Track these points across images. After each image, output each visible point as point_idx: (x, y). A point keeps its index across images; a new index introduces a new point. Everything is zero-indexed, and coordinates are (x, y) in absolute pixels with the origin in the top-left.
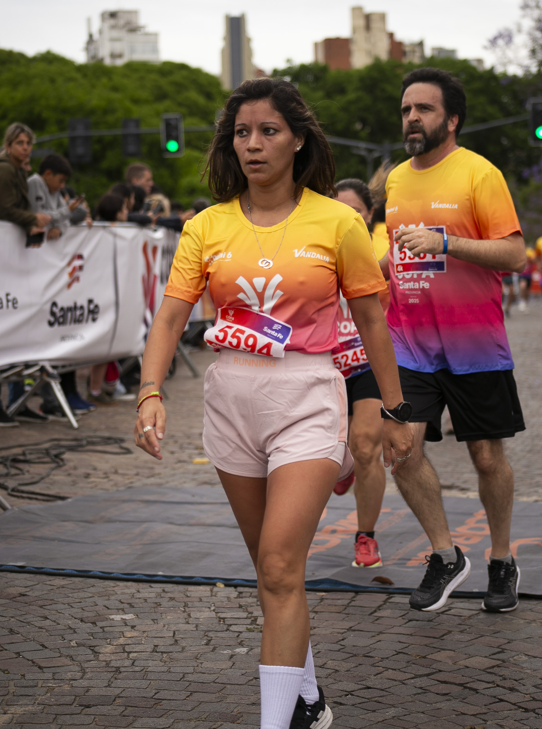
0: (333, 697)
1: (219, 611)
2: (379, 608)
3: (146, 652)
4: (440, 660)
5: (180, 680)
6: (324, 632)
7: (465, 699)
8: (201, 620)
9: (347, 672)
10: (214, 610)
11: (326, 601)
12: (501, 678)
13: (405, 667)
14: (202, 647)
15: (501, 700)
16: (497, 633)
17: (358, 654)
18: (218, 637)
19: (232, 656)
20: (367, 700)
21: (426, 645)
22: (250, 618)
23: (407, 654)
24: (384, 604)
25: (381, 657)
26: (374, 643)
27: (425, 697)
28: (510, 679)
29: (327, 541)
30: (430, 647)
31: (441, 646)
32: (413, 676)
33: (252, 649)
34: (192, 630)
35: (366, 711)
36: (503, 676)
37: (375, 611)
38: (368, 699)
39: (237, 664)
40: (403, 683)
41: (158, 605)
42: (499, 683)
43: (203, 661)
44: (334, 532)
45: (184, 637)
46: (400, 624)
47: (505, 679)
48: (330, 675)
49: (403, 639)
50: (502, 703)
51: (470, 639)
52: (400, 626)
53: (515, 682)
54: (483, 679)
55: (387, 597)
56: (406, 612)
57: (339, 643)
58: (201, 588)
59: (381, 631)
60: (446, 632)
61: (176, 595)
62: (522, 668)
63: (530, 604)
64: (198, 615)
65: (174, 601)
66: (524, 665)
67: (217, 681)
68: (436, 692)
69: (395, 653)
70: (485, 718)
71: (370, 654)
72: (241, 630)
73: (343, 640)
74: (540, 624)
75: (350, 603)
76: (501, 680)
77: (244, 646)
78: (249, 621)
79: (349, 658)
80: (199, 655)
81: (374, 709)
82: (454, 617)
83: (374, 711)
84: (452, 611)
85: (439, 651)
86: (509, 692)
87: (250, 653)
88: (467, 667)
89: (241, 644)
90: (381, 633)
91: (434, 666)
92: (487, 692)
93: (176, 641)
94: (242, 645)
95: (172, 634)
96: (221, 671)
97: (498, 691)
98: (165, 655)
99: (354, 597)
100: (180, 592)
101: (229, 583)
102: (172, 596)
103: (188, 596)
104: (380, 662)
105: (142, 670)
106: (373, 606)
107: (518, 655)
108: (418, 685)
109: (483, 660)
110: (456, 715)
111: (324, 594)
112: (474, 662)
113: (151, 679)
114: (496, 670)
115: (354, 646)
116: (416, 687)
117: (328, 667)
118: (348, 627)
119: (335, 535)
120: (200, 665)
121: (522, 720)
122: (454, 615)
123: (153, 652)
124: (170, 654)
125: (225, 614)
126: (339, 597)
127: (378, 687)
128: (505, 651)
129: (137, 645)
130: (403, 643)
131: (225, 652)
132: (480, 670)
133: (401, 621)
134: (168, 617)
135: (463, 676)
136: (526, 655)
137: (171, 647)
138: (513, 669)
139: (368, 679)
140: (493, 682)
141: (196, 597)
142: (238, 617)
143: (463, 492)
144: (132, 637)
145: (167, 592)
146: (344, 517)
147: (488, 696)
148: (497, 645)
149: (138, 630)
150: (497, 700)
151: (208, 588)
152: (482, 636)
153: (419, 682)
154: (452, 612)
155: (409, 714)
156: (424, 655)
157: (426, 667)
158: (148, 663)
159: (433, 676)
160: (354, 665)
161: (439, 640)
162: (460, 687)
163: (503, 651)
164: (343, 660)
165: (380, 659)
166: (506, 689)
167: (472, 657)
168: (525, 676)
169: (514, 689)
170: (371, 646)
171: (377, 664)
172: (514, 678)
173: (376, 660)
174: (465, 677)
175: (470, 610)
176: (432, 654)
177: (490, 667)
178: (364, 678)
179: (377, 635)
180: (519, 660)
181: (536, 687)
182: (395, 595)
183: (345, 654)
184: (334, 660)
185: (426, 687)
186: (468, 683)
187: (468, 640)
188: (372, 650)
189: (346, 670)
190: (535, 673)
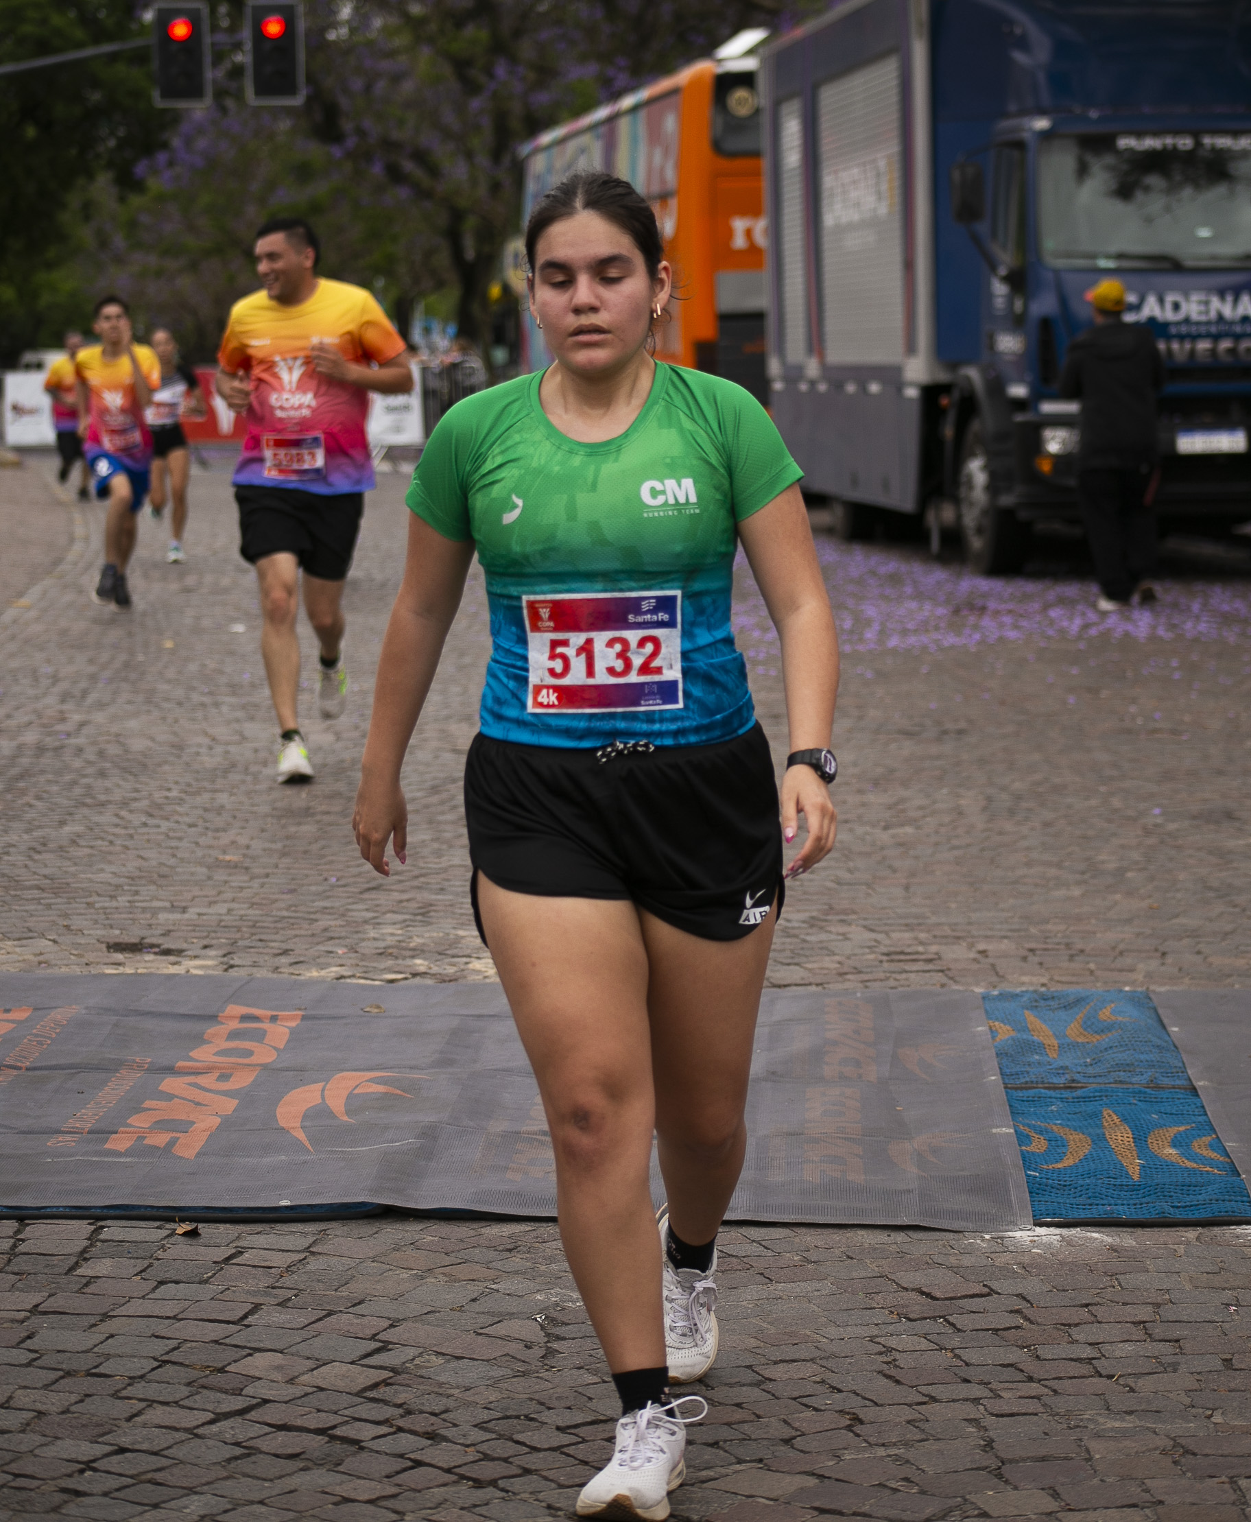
0: (54, 1479)
2: (83, 1256)
4: (257, 1374)
7: (339, 1464)
9: (64, 1416)
12: (401, 1411)
13: (188, 1397)
15: (418, 1464)
16: (359, 1303)
17: (74, 1371)
20: (130, 1481)
21: (216, 1342)
23: (181, 1364)
24: (91, 1245)
25: (128, 1374)
26: (102, 1343)
27: (252, 1466)
28: (421, 1412)
30: (226, 1345)
31: (249, 1341)
32: (211, 1416)
35: (140, 1509)
36: (405, 1406)
37: (76, 1265)
38: (132, 1477)
40: (197, 1436)
42: (401, 1423)
46: (141, 1293)
47: (409, 1412)
48: (28, 1424)
49: (161, 1328)
50: (422, 1470)
51: (306, 1322)
52: (143, 1297)
53: (433, 1419)
54: (364, 1416)
55: (93, 1227)
56: (146, 1263)
57: (23, 1345)
59: (104, 1311)
60: (250, 1306)
62: (440, 1385)
63: (407, 1231)
66: (441, 1379)
68: (272, 1452)
69: (156, 1364)
70: (400, 1508)
71: (101, 1370)
73: (29, 1337)
74: (445, 1279)
75: (15, 1246)
76: (402, 1416)
79: (57, 1381)
81: (155, 1501)
82: (253, 1270)
83: (156, 1506)
84: (246, 1255)
85: (250, 1355)
86: (429, 1442)
88: (321, 1389)
90: (106, 1317)
91: (249, 1390)
92: (381, 1445)
97: (405, 1442)
99: (18, 1232)
104: (129, 1388)
106: (68, 1251)
107: (421, 1354)
108: (228, 1436)
109: (350, 1370)
110: (335, 1504)
112: (329, 1375)
114: (384, 1392)
115: (59, 1351)
116: (226, 1443)
117: (19, 1404)
118: (29, 1307)
121: (475, 1506)
122: (254, 1266)
127: (145, 1446)
128: (390, 1346)
130: (163, 1338)
132: (350, 1394)
133: (141, 1286)
135: (319, 1411)
136: (438, 1353)
138: (421, 1387)
139: (116, 1429)
140: (385, 1422)
143: (172, 958)
147: (387, 1454)
148: (369, 1332)
150: (410, 1464)
152: (330, 1313)
153: (231, 1429)
154: (246, 1257)
155: (234, 1509)
156: (220, 1365)
157: (233, 1394)
159: (253, 1415)
160: (74, 1397)
161: (239, 1327)
162: (321, 1437)
163: (385, 1347)
164: (46, 1387)
165: (127, 1381)
166: (419, 1436)
167: (324, 1364)
168: (450, 1403)
169: (437, 1435)
170: (96, 1350)
171: (124, 1393)
172: (429, 1410)
173: (118, 1383)
174: (324, 1414)
175: (283, 1251)
176: (235, 1361)
177: (370, 1386)
178: (107, 1427)
179: (101, 1321)
180: (427, 1367)
181: (482, 1428)
182: (108, 1223)
183: (45, 1371)
184: (25, 1387)
185: (248, 1440)
186: (334, 1427)
187: (302, 1325)
188: (102, 1359)
189: (60, 1410)
190: (468, 1396)
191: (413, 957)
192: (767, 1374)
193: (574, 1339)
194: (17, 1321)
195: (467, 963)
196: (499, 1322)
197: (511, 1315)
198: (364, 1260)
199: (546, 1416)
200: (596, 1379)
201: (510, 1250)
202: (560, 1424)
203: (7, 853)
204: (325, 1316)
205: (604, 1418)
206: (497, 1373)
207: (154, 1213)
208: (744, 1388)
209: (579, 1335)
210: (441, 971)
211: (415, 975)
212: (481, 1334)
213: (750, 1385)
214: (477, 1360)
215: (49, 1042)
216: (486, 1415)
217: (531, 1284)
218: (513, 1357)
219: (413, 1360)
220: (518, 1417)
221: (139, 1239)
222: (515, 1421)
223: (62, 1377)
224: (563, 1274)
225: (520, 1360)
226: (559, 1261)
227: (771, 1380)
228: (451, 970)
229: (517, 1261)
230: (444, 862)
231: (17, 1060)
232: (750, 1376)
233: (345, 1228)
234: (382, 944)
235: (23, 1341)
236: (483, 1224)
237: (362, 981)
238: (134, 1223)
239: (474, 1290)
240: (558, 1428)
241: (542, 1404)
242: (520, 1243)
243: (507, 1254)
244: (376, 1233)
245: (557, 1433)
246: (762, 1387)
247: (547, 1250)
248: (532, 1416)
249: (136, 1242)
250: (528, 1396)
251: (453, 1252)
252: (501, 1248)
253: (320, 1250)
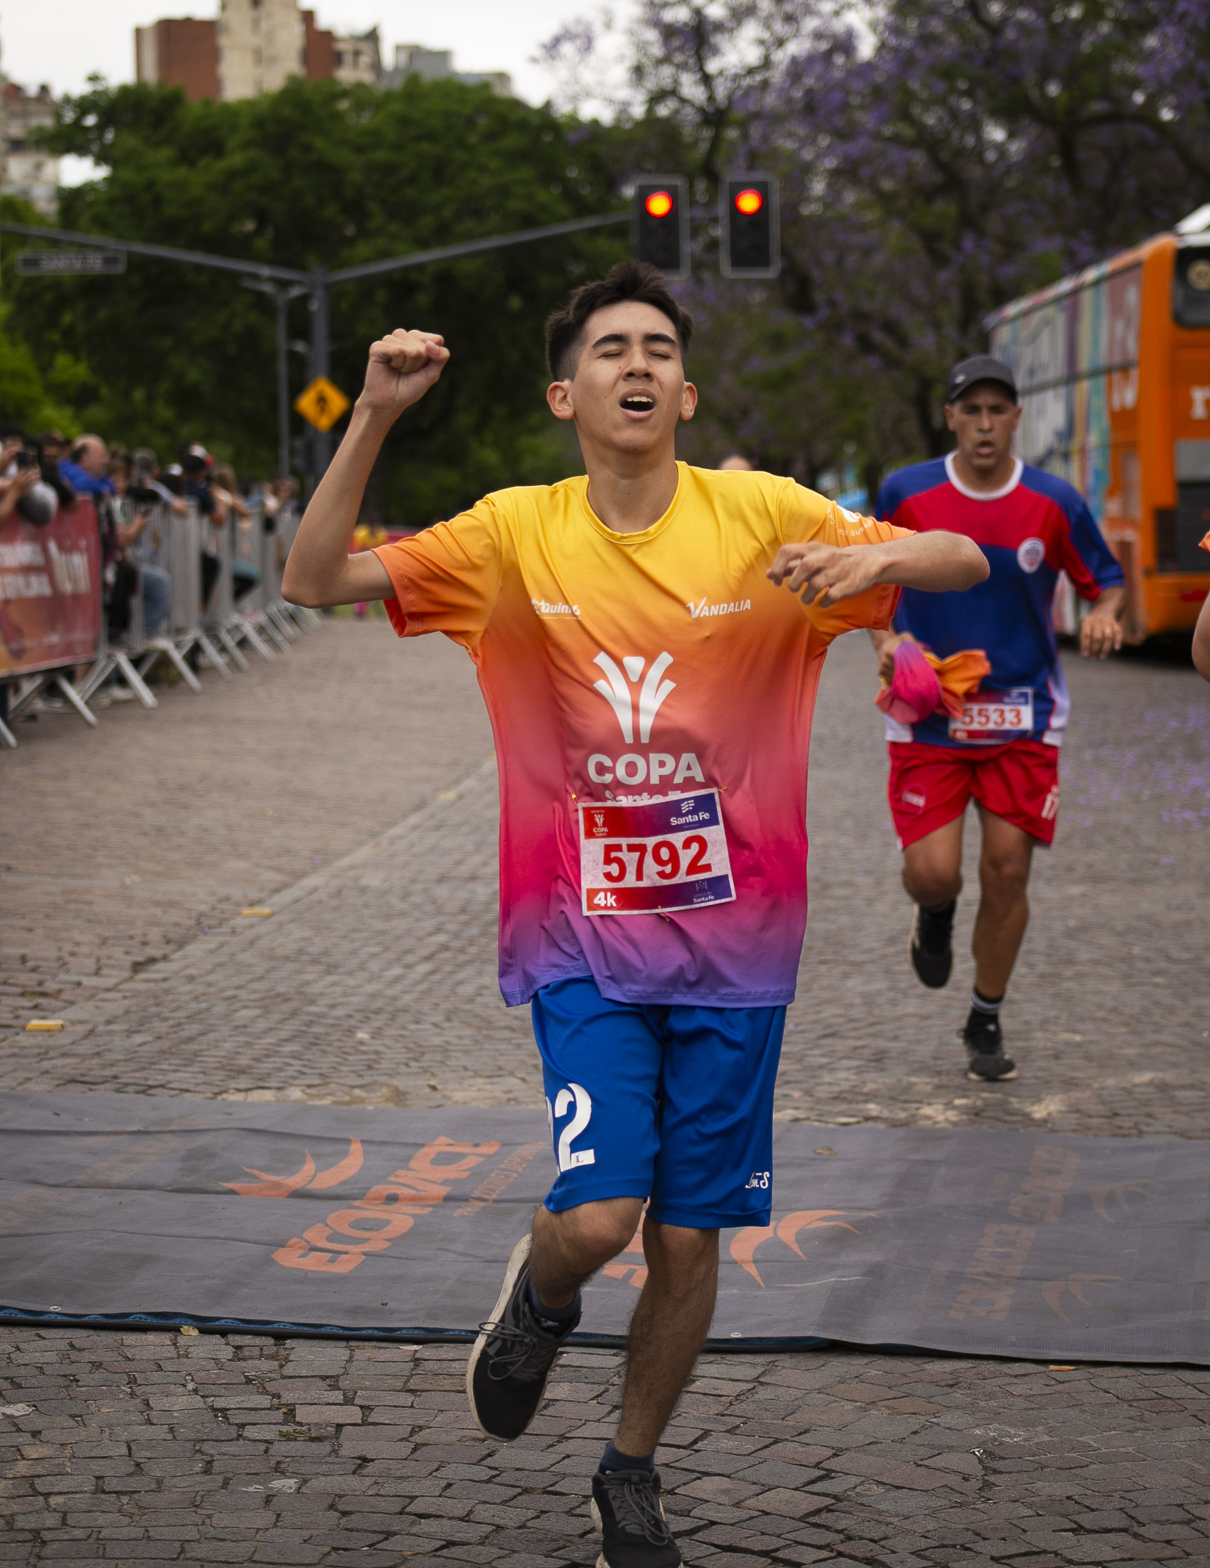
1: (206, 1393)
3: (81, 1492)
4: (705, 1497)
5: (177, 1558)
6: (444, 1438)
8: (176, 1414)
9: (521, 1531)
10: (196, 1391)
11: (429, 1366)
12: (842, 1536)
14: (197, 1478)
16: (805, 1432)
17: (532, 1488)
18: (224, 1454)
19: (268, 1500)
21: (667, 1465)
22: (278, 1409)
25: (581, 1493)
26: (558, 1462)
28: (861, 1538)
29: (388, 1222)
31: (698, 1465)
33: (305, 1481)
34: (165, 1440)
36: (845, 1532)
39: (287, 1516)
41: (72, 1381)
42: (841, 1548)
43: (212, 1512)
44: (392, 1199)
45: (153, 1456)
46: (597, 1417)
47: (850, 1538)
48: (487, 1537)
51: (753, 1449)
52: (599, 1421)
53: (872, 1545)
54: (805, 1540)
56: (602, 1388)
57: (483, 1463)
58: (151, 1337)
59: (561, 1432)
60: (700, 1432)
61: (106, 1357)
62: (880, 1513)
63: (852, 1365)
64: (166, 1403)
65: (101, 1370)
66: (881, 1507)
67: (256, 1557)
71: (556, 1488)
72: (268, 1438)
73: (489, 1455)
74: (888, 1412)
76: (842, 1542)
77: (287, 1474)
78: (278, 1416)
79: (515, 1497)
80: (198, 1498)
82: (704, 1398)
84: (698, 1383)
85: (699, 1478)
87: (304, 1490)
88: (766, 1513)
89: (279, 1470)
90: (563, 1438)
91: (696, 1512)
93: (138, 1465)
94: (283, 1473)
95: (124, 1451)
96: (256, 1533)
98: (125, 1499)
100: (108, 1348)
101: (208, 1327)
102: (94, 1358)
103: (128, 1359)
104: (583, 1506)
105: (89, 1537)
107: (862, 1483)
109: (793, 1496)
111: (415, 1347)
112: (773, 1500)
113: (115, 1556)
114: (824, 1518)
115: (518, 1469)
117: (479, 1518)
119: (397, 1205)
120: (207, 1521)
122: (705, 1394)
123: (95, 1492)
124: (136, 1496)
125: (223, 1399)
126: (451, 1355)
128: (833, 1474)
129: (58, 1477)
131: (251, 1489)
132: (793, 1519)
133: (596, 1409)
134: (104, 1410)
135: (763, 1534)
136: (878, 1483)
137: (132, 1479)
138: (861, 1515)
139: (569, 1544)
140: (826, 1547)
141: (148, 1361)
142: (252, 1406)
144: (42, 1459)
145: (80, 1350)
146: (405, 1161)
148: (814, 1460)
149: (48, 1442)
151: (166, 1338)
152: (776, 1441)
154: (698, 1385)
156: (670, 1487)
157: (681, 1515)
158: (96, 1520)
159: (699, 1536)
160: (531, 1514)
161: (689, 1452)
162: (764, 1559)
163: (828, 1475)
164: (504, 1502)
165: (581, 1500)
166: (858, 1561)
167: (769, 1490)
168: (890, 1531)
169: (876, 1560)
170: (552, 1469)
171: (578, 1511)
172: (868, 1536)
173: (572, 1501)
174: (768, 1537)
175: (733, 1380)
176: (684, 1484)
177: (813, 1512)
178: (561, 1543)
179: (558, 1442)
180: (867, 1496)
181: (919, 1556)
182: (568, 1349)
183: (504, 1488)
184: (485, 1502)
185: (694, 1559)
186: (777, 1550)
187: (750, 1451)
188: (558, 1478)
189: (517, 1525)
190: (907, 1525)
191: (866, 1102)
192: (1197, 1512)
193: (1010, 1473)
194: (479, 1439)
195: (918, 1109)
196: (939, 1454)
197: (951, 1448)
198: (810, 1391)
199: (980, 1546)
200: (1030, 1512)
201: (951, 1386)
202: (995, 1554)
203: (481, 995)
204: (771, 1444)
205: (1038, 1550)
206: (935, 1503)
207: (610, 1341)
208: (1174, 1526)
209: (1016, 1469)
210: (892, 1116)
211: (867, 1119)
212: (920, 1465)
213: (1180, 1523)
214: (916, 1490)
215: (515, 1175)
216: (923, 1543)
217: (971, 1420)
218: (951, 1489)
219: (854, 1488)
220: (954, 1546)
221: (596, 1365)
222: (951, 1550)
223: (520, 1494)
224: (1002, 1410)
225: (957, 1492)
226: (998, 1398)
227: (1201, 1519)
228: (902, 1115)
229: (958, 1396)
230: (899, 1011)
231: (485, 1193)
232: (1180, 1515)
233: (793, 1360)
234: (836, 1089)
235: (483, 1459)
236: (926, 1360)
237: (816, 1124)
238: (592, 1350)
239: (915, 1423)
240: (993, 1558)
241: (978, 1534)
242: (961, 1379)
243: (949, 1390)
244: (823, 1366)
245: (991, 1563)
246: (1192, 1525)
247: (987, 1387)
248: (968, 1545)
249: (593, 1368)
250: (964, 1526)
251: (896, 1386)
252: (942, 1383)
253: (768, 1381)
